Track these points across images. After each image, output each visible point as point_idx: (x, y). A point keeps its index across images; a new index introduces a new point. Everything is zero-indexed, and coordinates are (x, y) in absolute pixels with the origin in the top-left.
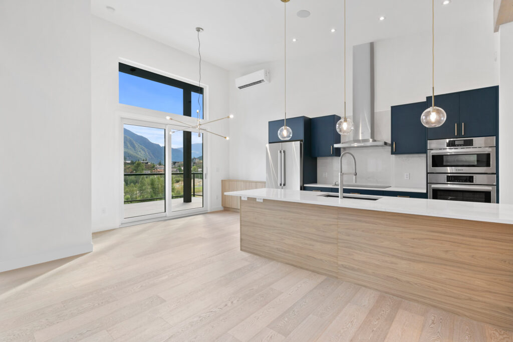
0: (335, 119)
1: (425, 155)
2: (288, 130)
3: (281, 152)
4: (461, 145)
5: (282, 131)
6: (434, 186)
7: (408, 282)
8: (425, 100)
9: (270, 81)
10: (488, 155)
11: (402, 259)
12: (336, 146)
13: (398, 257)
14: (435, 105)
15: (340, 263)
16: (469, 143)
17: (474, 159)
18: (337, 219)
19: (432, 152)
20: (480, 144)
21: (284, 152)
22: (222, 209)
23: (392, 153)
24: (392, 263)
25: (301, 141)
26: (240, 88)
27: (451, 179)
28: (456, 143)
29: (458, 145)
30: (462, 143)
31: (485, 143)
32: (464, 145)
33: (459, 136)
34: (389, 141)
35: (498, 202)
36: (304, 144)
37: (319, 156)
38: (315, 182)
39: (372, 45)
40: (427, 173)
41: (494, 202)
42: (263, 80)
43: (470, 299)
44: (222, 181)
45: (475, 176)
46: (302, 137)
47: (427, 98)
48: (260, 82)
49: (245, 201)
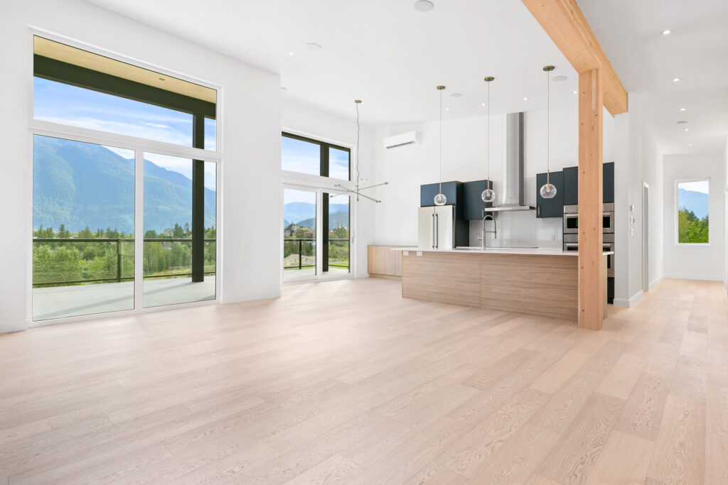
0: (487, 185)
1: (561, 219)
3: (433, 215)
5: (438, 198)
6: (568, 245)
8: (562, 170)
9: (420, 142)
10: (608, 218)
12: (487, 210)
15: (483, 296)
18: (481, 264)
19: (567, 215)
21: (437, 215)
22: (368, 275)
23: (538, 217)
25: (453, 205)
26: (388, 148)
34: (535, 206)
36: (456, 208)
37: (471, 220)
38: (468, 246)
39: (521, 115)
40: (564, 234)
42: (414, 142)
43: (560, 307)
44: (368, 246)
46: (454, 201)
47: (564, 169)
48: (410, 143)
49: (406, 256)
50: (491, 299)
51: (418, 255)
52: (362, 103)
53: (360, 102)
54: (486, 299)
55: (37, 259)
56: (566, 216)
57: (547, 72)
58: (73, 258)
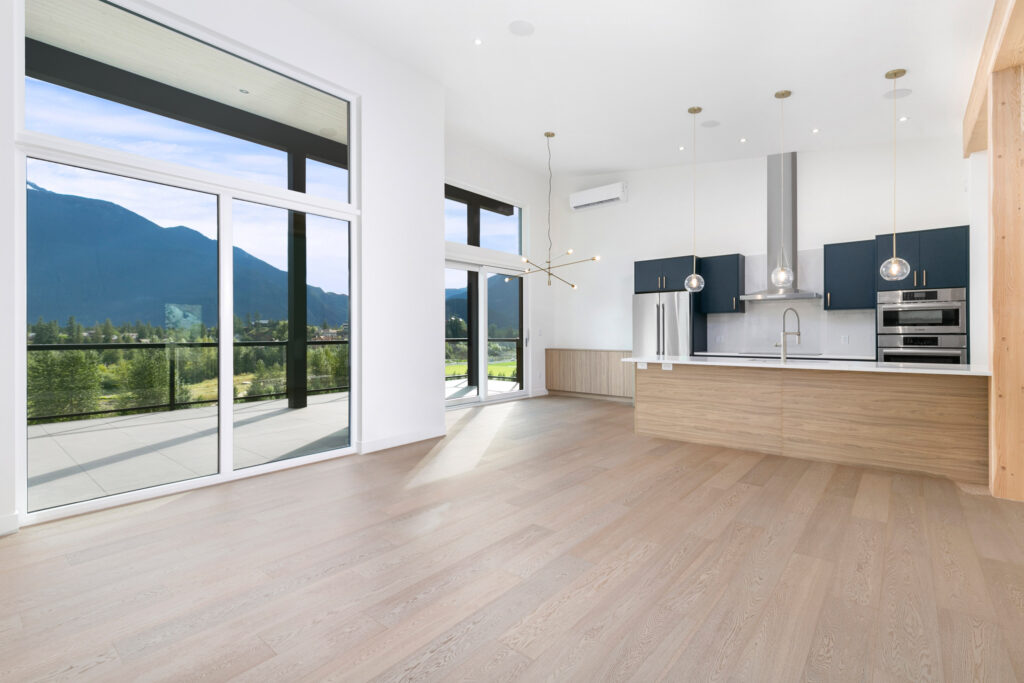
0: (739, 260)
1: (874, 311)
2: (699, 280)
3: (657, 306)
4: (921, 299)
5: (690, 280)
6: (886, 350)
7: (871, 448)
8: (874, 238)
9: (628, 199)
10: (956, 311)
11: (864, 424)
12: (743, 298)
13: (858, 423)
14: (897, 256)
15: (785, 436)
16: (932, 296)
17: (939, 315)
18: (782, 385)
19: (884, 306)
20: (946, 298)
21: (663, 306)
22: (546, 393)
23: (826, 308)
24: (851, 429)
26: (576, 207)
27: (908, 341)
28: (916, 296)
29: (918, 299)
30: (924, 295)
31: (953, 295)
32: (926, 298)
33: (919, 286)
34: (821, 293)
35: (968, 363)
37: (709, 312)
38: (705, 350)
39: (795, 156)
40: (877, 334)
41: (964, 363)
42: (618, 199)
44: (547, 350)
45: (939, 337)
47: (877, 237)
48: (612, 200)
49: (641, 371)
50: (802, 441)
51: (664, 368)
52: (556, 136)
53: (553, 135)
54: (790, 439)
55: (35, 364)
56: (881, 309)
57: (892, 80)
58: (89, 361)
